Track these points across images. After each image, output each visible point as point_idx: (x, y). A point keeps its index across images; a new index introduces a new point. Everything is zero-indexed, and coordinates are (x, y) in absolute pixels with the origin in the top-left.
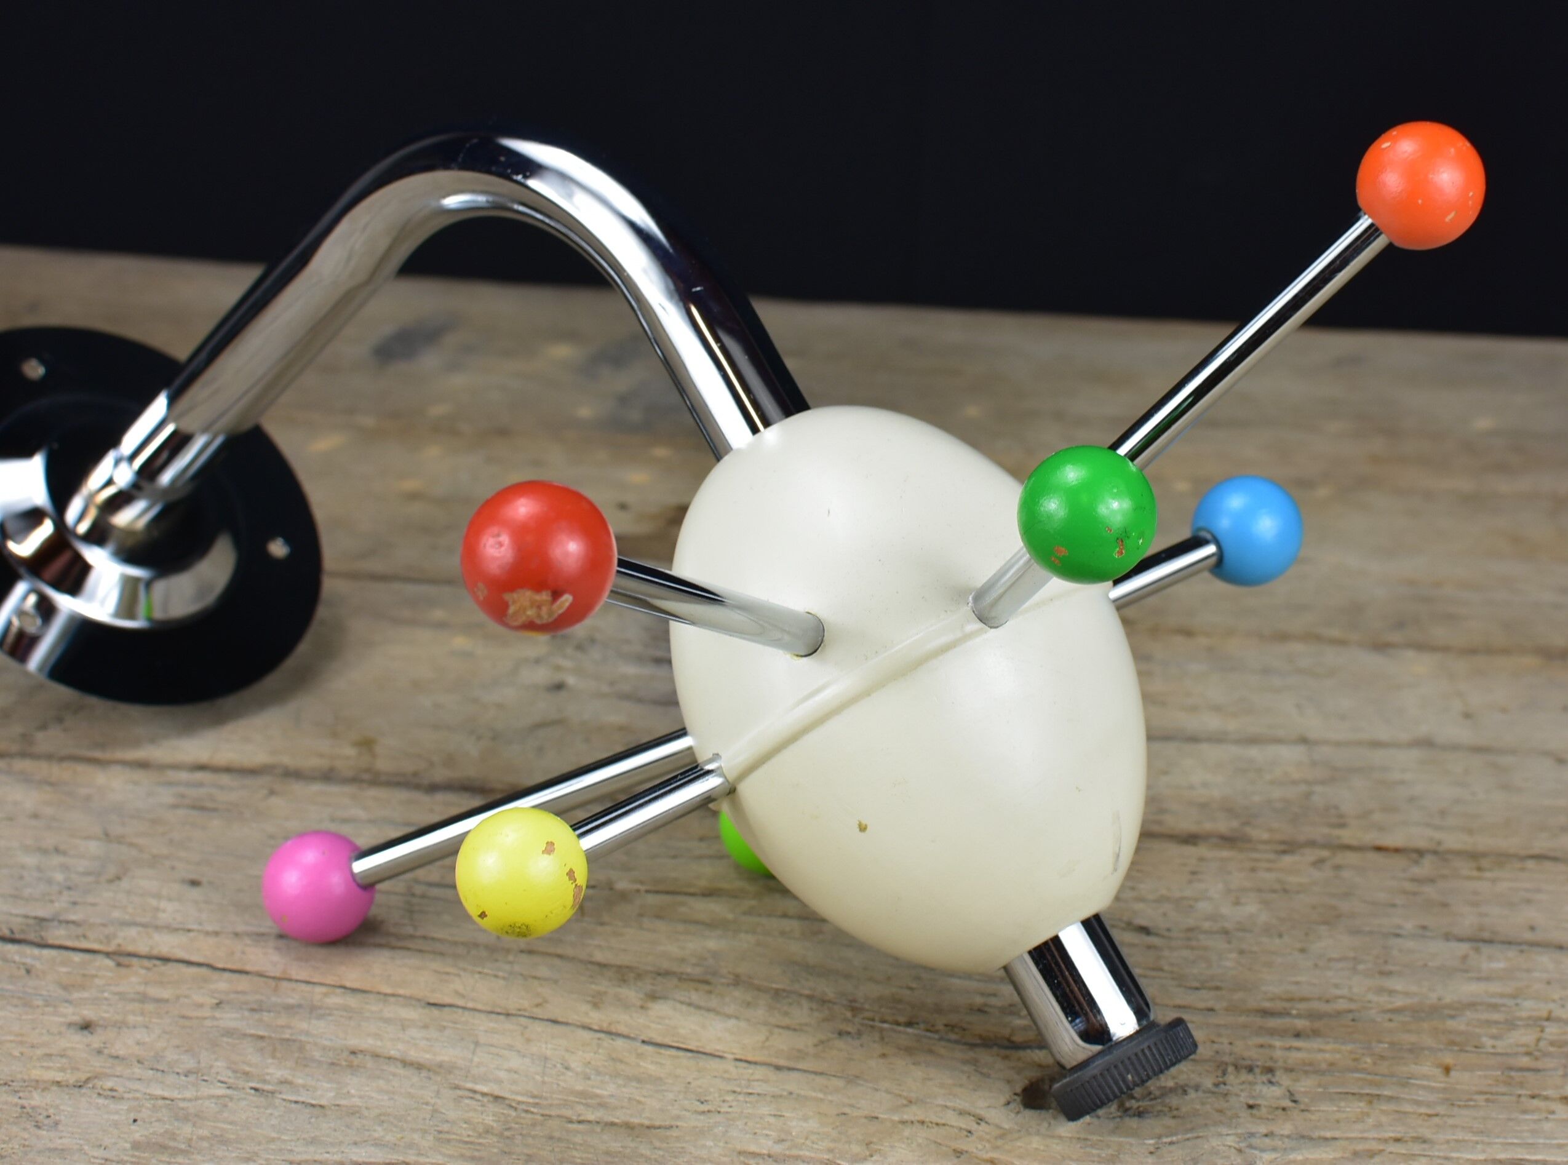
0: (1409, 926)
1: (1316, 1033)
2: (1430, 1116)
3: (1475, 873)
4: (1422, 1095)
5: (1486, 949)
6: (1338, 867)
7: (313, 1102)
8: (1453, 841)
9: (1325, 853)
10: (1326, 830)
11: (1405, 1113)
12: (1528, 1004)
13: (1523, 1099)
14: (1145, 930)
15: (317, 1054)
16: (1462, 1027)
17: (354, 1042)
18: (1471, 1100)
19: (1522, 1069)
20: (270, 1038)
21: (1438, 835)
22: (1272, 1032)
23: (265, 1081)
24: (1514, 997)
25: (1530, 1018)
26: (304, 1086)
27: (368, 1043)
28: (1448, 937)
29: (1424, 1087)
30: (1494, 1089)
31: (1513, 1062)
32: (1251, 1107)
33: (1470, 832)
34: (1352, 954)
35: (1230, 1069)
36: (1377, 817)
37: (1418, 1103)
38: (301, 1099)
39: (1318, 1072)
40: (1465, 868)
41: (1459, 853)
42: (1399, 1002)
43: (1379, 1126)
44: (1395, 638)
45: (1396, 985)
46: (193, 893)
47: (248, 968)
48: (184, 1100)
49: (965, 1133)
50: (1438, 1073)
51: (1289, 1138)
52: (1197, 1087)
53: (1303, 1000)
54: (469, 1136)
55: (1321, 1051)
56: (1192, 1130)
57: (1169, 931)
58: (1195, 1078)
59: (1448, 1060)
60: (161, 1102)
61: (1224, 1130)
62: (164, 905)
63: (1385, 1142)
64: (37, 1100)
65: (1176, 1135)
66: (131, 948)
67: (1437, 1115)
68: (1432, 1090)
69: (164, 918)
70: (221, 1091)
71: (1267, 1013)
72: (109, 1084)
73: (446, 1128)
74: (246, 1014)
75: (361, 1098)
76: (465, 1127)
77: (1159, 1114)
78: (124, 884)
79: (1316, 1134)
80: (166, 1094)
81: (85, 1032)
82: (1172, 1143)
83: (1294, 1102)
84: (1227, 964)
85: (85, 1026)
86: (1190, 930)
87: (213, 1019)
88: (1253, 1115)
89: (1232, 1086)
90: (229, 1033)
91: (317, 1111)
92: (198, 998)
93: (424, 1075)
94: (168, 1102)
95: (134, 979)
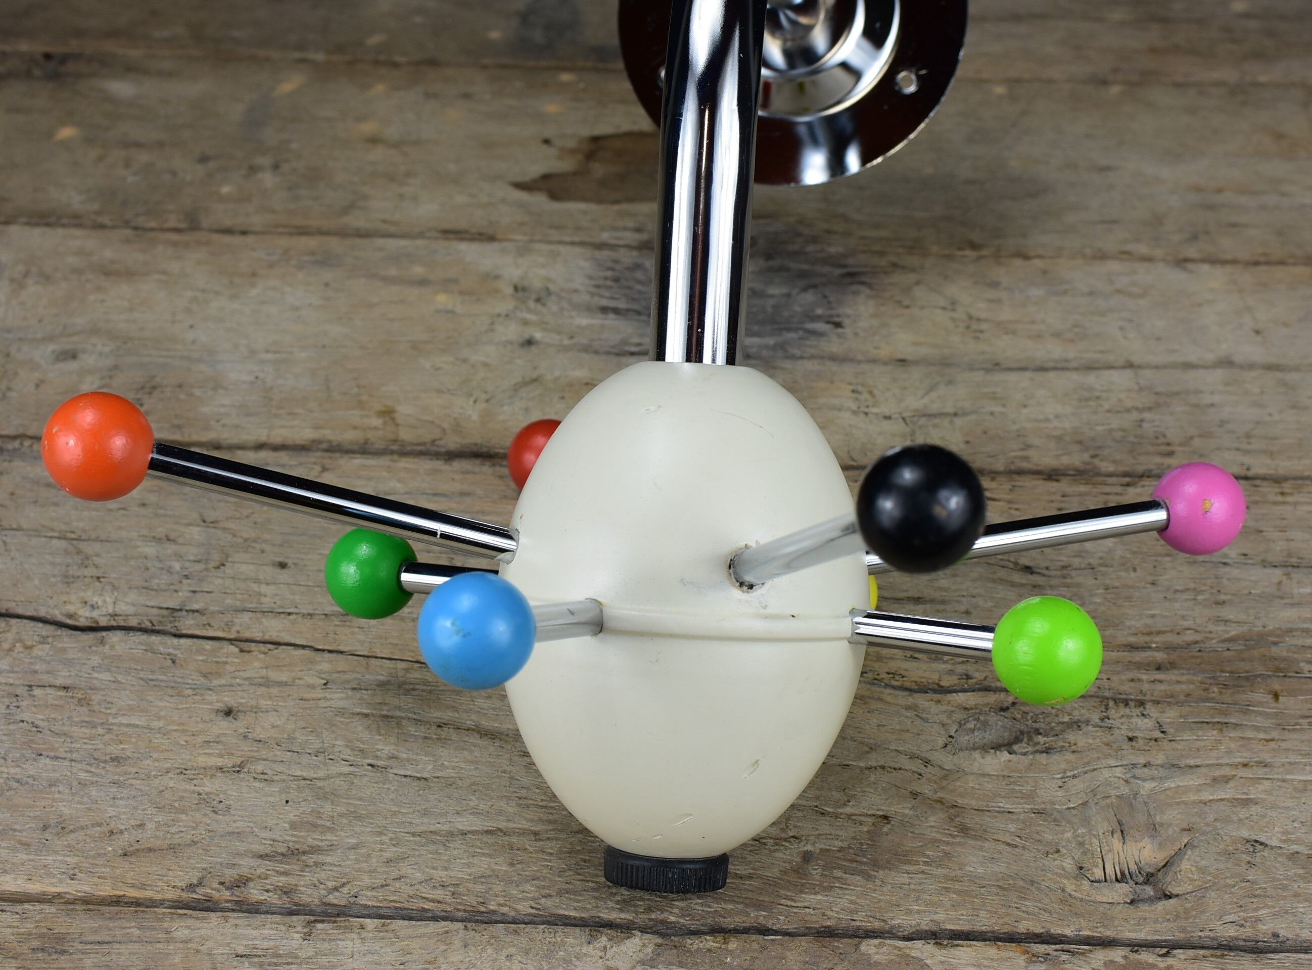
0: (1233, 553)
1: (1172, 665)
2: (1267, 741)
3: (1280, 498)
4: (1260, 721)
5: (1296, 575)
7: (418, 775)
8: (1259, 466)
10: (1158, 460)
11: (1249, 739)
14: (1029, 569)
15: (412, 729)
16: (1284, 654)
17: (438, 715)
18: (1297, 724)
20: (373, 716)
21: (1247, 460)
22: (1139, 666)
23: (377, 757)
26: (408, 760)
27: (447, 716)
28: (1265, 564)
29: (1260, 713)
32: (1131, 739)
33: (1272, 455)
34: (1192, 585)
35: (1111, 703)
37: (1257, 729)
38: (408, 773)
39: (1179, 703)
40: (1271, 492)
41: (1264, 478)
42: (1234, 631)
43: (1229, 752)
44: (1191, 251)
45: (1229, 613)
46: (284, 576)
47: (342, 648)
48: (319, 779)
49: (917, 776)
50: (1269, 698)
51: (1162, 766)
52: (1087, 722)
53: (1159, 633)
54: (542, 800)
55: (1178, 682)
56: (1088, 763)
57: (1047, 568)
58: (1087, 715)
59: (1277, 687)
60: (303, 782)
61: (1113, 762)
62: (264, 589)
63: (1236, 766)
64: (209, 786)
65: (1077, 768)
66: (247, 635)
67: (1272, 740)
68: (1266, 715)
69: (267, 602)
70: (347, 769)
71: (1133, 648)
72: (260, 768)
73: (523, 793)
74: (350, 693)
75: (454, 768)
76: (537, 791)
77: (1062, 749)
78: (228, 570)
79: (1183, 762)
80: (304, 774)
81: (230, 718)
82: (1074, 777)
83: (1163, 732)
84: (1097, 600)
85: (228, 713)
86: (1064, 567)
87: (325, 698)
88: (1133, 747)
89: (1114, 720)
90: (341, 713)
91: (422, 784)
92: (310, 681)
93: (497, 743)
94: (309, 783)
95: (256, 665)
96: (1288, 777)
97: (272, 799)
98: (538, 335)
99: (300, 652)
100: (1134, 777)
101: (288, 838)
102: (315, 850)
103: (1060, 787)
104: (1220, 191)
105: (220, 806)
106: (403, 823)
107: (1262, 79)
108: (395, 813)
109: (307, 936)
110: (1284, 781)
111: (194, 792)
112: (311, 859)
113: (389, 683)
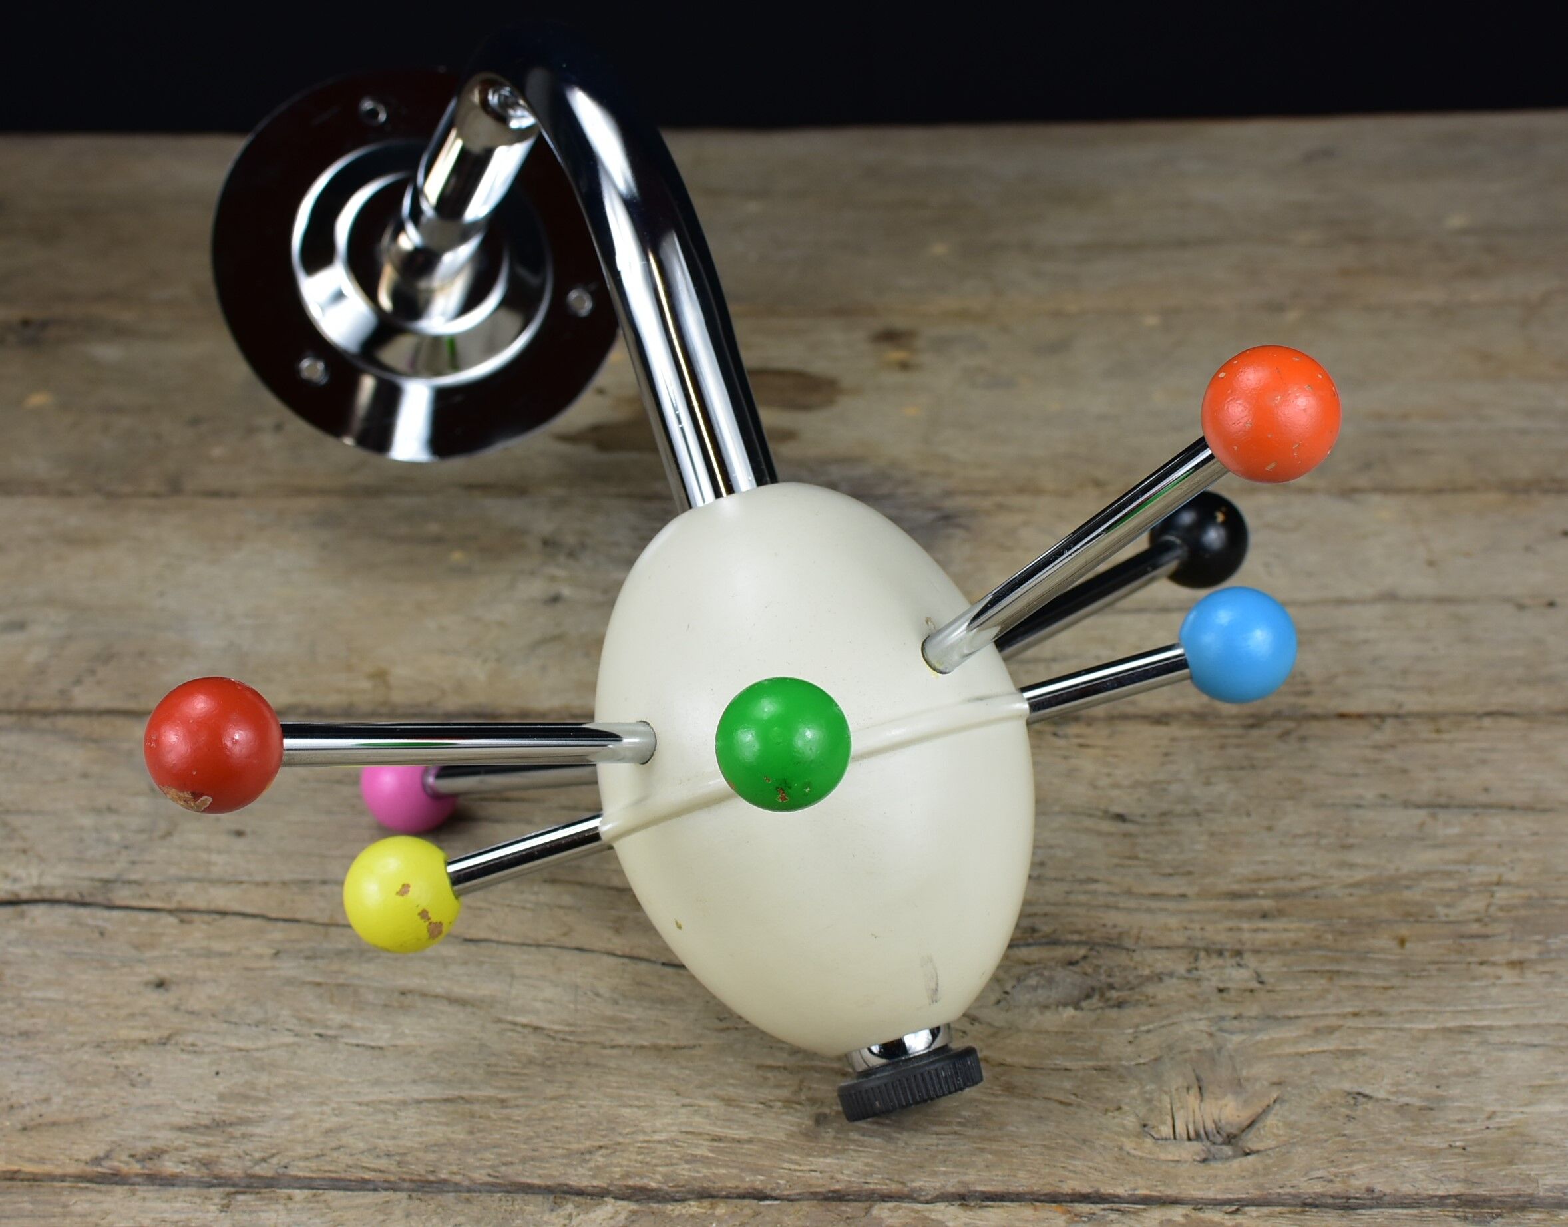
0: (1370, 795)
1: (1281, 913)
2: (1385, 989)
3: (1434, 736)
4: (1380, 969)
5: (1442, 815)
6: (1303, 739)
7: (373, 1044)
8: (1413, 702)
9: (1290, 725)
10: (1292, 700)
11: (1364, 987)
12: (1480, 869)
13: (1473, 966)
14: (1120, 818)
15: (371, 997)
16: (1418, 897)
17: (402, 982)
18: (1424, 970)
19: (1472, 936)
20: (327, 984)
21: (1400, 697)
22: (1241, 915)
23: (327, 1027)
24: (1467, 863)
25: (1481, 884)
26: (362, 1029)
27: (414, 983)
28: (1406, 805)
29: (1380, 960)
30: (1446, 958)
31: (1465, 929)
32: (1221, 991)
33: (1430, 691)
34: (1314, 829)
35: (1202, 954)
36: (1341, 681)
37: (1375, 977)
38: (360, 1042)
39: (1284, 952)
40: (1423, 729)
41: (1418, 715)
42: (1359, 875)
43: (1338, 1001)
44: (1362, 481)
45: (1356, 857)
46: (240, 844)
47: (298, 916)
48: (257, 1050)
49: (961, 1034)
50: (1393, 944)
51: (1255, 1018)
52: (1171, 975)
53: (1269, 879)
54: (515, 1067)
55: (1286, 930)
56: (1168, 1016)
57: (1143, 816)
58: (1170, 965)
59: (1404, 931)
60: (237, 1054)
61: (1196, 1015)
62: (214, 857)
63: (1344, 1016)
64: (128, 1059)
65: (1152, 1022)
66: (190, 904)
67: (1392, 988)
68: (1388, 962)
69: (216, 871)
70: (290, 1039)
71: (1235, 896)
72: (190, 1039)
73: (493, 1060)
74: (303, 962)
75: (415, 1036)
76: (510, 1058)
77: (1138, 1003)
78: (176, 840)
79: (1280, 1014)
80: (241, 1045)
81: (161, 990)
82: (1149, 1031)
83: (1261, 983)
84: (1199, 847)
85: (161, 984)
86: (1164, 814)
87: (273, 968)
88: (1223, 999)
89: (1203, 970)
90: (290, 982)
91: (377, 1052)
92: (257, 949)
93: (469, 1009)
94: (244, 1053)
95: (197, 934)
96: (1407, 1026)
97: (200, 1071)
98: (566, 591)
99: (249, 922)
100: (1221, 1030)
101: (214, 1110)
102: (243, 1121)
103: (1130, 1042)
104: (1405, 417)
105: (140, 1079)
106: (349, 1092)
107: (1475, 297)
108: (341, 1084)
109: (225, 1208)
110: (1400, 1030)
111: (110, 1065)
112: (238, 1131)
113: (349, 951)
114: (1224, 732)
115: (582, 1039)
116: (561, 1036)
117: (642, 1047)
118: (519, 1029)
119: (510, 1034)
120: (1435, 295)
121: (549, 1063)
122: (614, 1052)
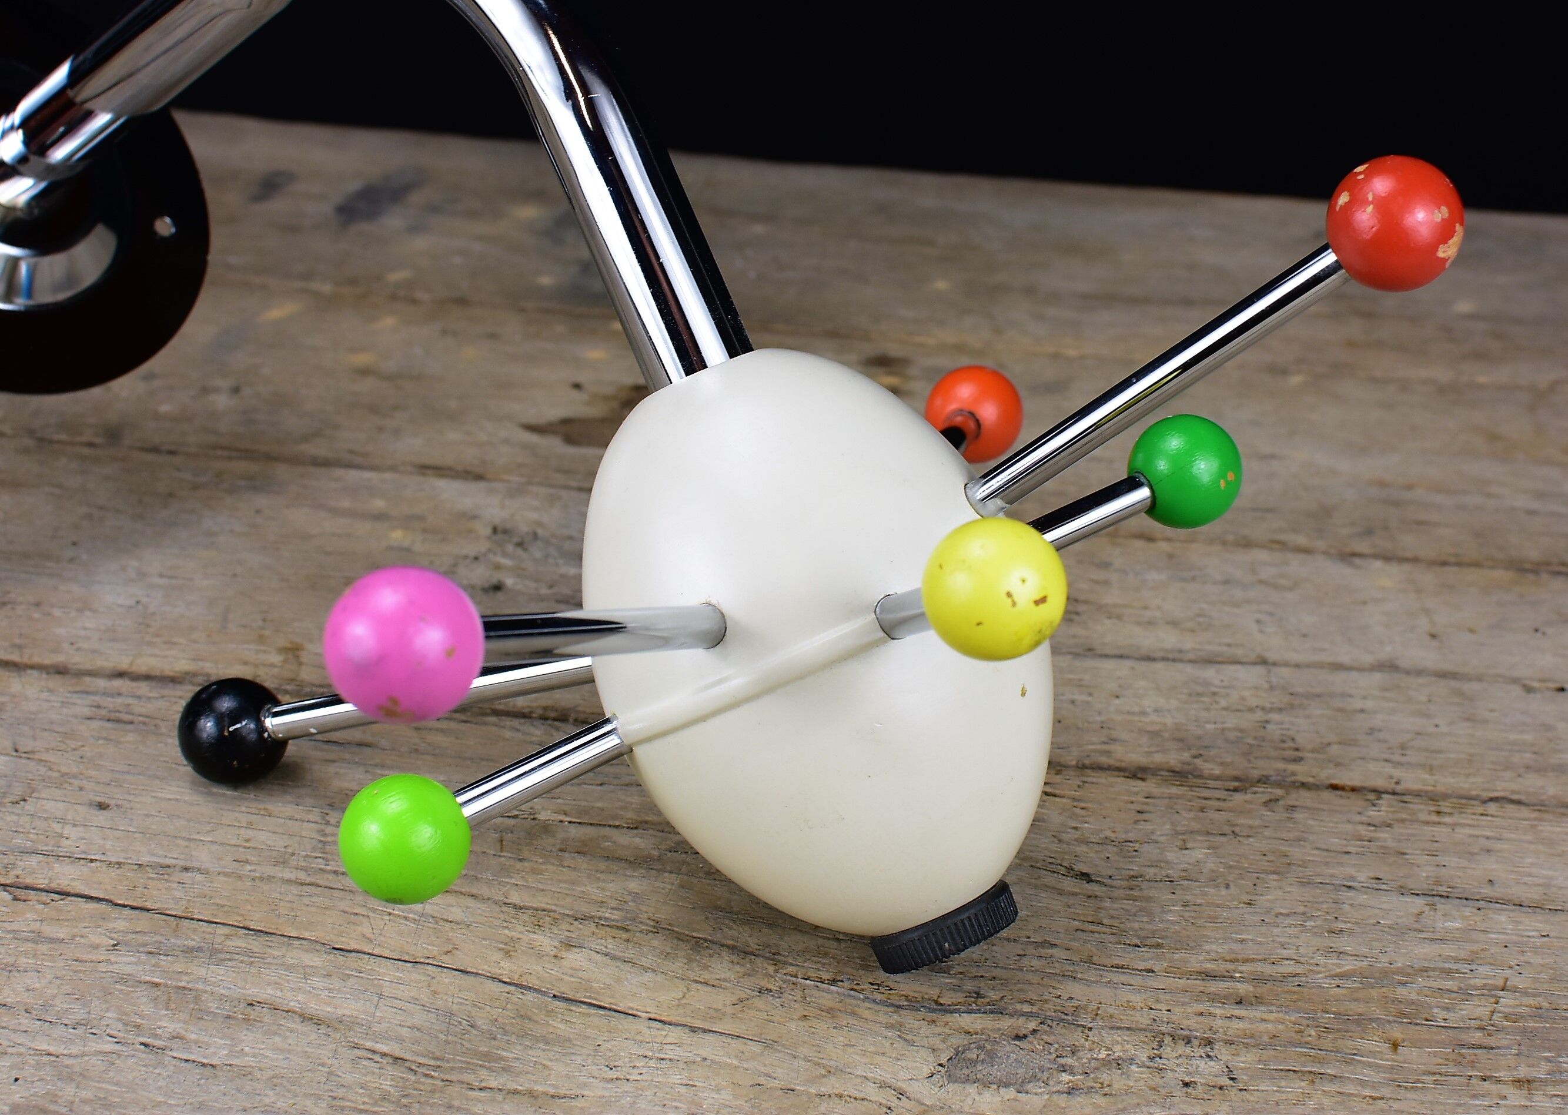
0: (1362, 876)
1: (1259, 1000)
2: (1374, 1099)
3: (1435, 818)
4: (1367, 1074)
5: (1442, 906)
6: (1292, 808)
7: (205, 1061)
8: (1412, 780)
9: (1279, 792)
10: (1281, 765)
11: (1349, 1095)
12: (1483, 970)
13: (1473, 1081)
14: (1085, 877)
15: (213, 1006)
16: (1414, 996)
17: (253, 992)
18: (1418, 1081)
19: (1473, 1047)
20: (166, 985)
21: (1397, 773)
22: (1214, 998)
23: (156, 1036)
24: (1470, 962)
25: (1484, 986)
26: (196, 1042)
27: (265, 993)
28: (1402, 891)
29: (1370, 1065)
30: (1444, 1070)
31: (1464, 1037)
32: (1186, 1085)
33: (1431, 769)
34: (1301, 909)
35: (1168, 1040)
36: (1335, 750)
37: (1362, 1083)
38: (191, 1057)
39: (1261, 1046)
40: (1423, 810)
41: (1418, 794)
42: (1348, 965)
43: (1319, 1109)
44: (1363, 546)
45: (1344, 944)
46: (101, 818)
47: (149, 905)
48: (70, 1056)
49: (885, 1110)
50: (1385, 1047)
52: (1131, 1060)
53: (1246, 961)
54: (364, 1103)
55: (1263, 1020)
57: (1111, 877)
58: (1131, 1050)
59: (1397, 1034)
60: (45, 1058)
62: (68, 830)
66: (28, 880)
67: (1382, 1098)
68: (1378, 1067)
69: (67, 846)
70: (109, 1047)
71: (1208, 975)
73: (340, 1092)
74: (143, 957)
75: (255, 1055)
76: (361, 1091)
77: (1090, 1090)
78: (29, 807)
80: (52, 1049)
83: (1232, 1079)
86: (1133, 878)
87: (108, 961)
88: (1188, 1094)
89: (1168, 1059)
90: (123, 979)
91: (207, 1071)
92: (95, 939)
93: (323, 1030)
94: (53, 1058)
95: (29, 916)
98: (509, 582)
99: (92, 906)
104: (1409, 487)
107: (1482, 379)
108: (159, 1104)
113: (199, 949)
114: (1206, 793)
115: (448, 1077)
116: (424, 1070)
117: (516, 1092)
118: (377, 1058)
119: (365, 1063)
120: (1442, 374)
121: (404, 1101)
122: (482, 1094)
